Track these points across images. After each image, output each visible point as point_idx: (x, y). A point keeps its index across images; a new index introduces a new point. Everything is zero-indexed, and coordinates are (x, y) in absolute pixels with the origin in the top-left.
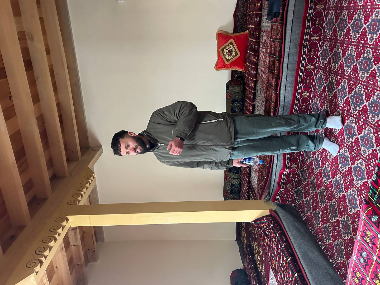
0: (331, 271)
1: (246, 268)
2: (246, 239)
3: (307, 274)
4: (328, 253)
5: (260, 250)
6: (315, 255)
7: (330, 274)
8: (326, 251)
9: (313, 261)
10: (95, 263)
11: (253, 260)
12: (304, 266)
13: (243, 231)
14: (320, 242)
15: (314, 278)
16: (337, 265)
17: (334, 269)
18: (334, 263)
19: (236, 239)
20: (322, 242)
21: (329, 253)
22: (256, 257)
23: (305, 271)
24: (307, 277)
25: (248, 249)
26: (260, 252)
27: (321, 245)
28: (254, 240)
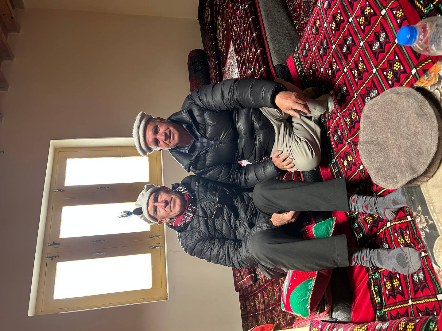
0: (292, 32)
1: (206, 49)
2: (209, 16)
3: (266, 34)
4: (294, 15)
5: (223, 24)
6: (280, 15)
7: (290, 34)
8: (293, 12)
9: (276, 21)
10: (18, 34)
11: (215, 39)
12: (266, 26)
13: (207, 7)
14: (290, 2)
15: (273, 37)
16: (300, 26)
17: (296, 30)
18: (298, 24)
19: (198, 18)
20: (291, 3)
21: (296, 14)
22: (218, 35)
23: (265, 31)
24: (266, 37)
25: (211, 26)
26: (223, 26)
27: (290, 6)
28: (218, 13)
